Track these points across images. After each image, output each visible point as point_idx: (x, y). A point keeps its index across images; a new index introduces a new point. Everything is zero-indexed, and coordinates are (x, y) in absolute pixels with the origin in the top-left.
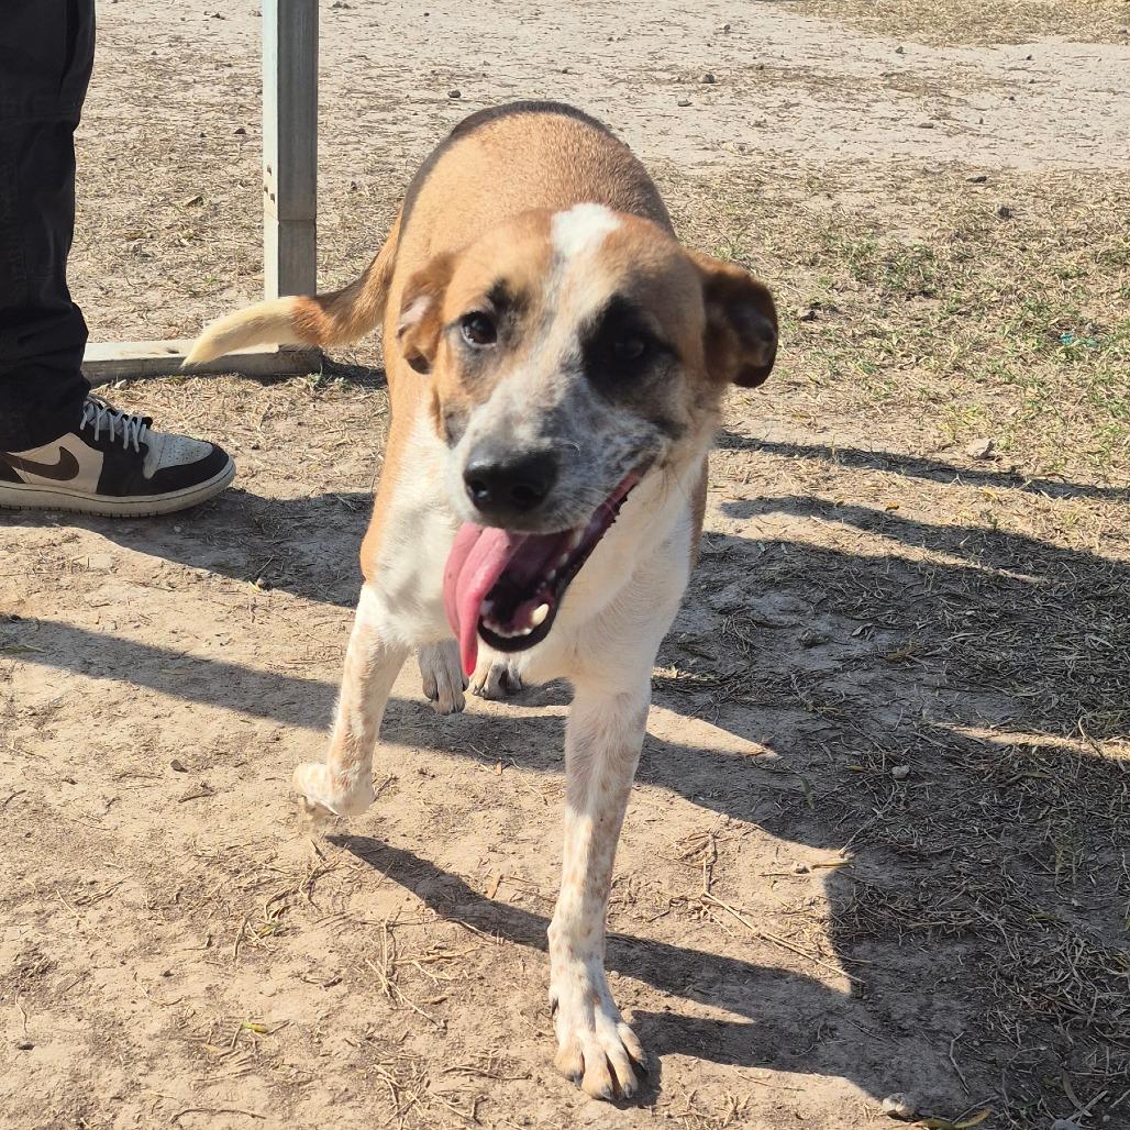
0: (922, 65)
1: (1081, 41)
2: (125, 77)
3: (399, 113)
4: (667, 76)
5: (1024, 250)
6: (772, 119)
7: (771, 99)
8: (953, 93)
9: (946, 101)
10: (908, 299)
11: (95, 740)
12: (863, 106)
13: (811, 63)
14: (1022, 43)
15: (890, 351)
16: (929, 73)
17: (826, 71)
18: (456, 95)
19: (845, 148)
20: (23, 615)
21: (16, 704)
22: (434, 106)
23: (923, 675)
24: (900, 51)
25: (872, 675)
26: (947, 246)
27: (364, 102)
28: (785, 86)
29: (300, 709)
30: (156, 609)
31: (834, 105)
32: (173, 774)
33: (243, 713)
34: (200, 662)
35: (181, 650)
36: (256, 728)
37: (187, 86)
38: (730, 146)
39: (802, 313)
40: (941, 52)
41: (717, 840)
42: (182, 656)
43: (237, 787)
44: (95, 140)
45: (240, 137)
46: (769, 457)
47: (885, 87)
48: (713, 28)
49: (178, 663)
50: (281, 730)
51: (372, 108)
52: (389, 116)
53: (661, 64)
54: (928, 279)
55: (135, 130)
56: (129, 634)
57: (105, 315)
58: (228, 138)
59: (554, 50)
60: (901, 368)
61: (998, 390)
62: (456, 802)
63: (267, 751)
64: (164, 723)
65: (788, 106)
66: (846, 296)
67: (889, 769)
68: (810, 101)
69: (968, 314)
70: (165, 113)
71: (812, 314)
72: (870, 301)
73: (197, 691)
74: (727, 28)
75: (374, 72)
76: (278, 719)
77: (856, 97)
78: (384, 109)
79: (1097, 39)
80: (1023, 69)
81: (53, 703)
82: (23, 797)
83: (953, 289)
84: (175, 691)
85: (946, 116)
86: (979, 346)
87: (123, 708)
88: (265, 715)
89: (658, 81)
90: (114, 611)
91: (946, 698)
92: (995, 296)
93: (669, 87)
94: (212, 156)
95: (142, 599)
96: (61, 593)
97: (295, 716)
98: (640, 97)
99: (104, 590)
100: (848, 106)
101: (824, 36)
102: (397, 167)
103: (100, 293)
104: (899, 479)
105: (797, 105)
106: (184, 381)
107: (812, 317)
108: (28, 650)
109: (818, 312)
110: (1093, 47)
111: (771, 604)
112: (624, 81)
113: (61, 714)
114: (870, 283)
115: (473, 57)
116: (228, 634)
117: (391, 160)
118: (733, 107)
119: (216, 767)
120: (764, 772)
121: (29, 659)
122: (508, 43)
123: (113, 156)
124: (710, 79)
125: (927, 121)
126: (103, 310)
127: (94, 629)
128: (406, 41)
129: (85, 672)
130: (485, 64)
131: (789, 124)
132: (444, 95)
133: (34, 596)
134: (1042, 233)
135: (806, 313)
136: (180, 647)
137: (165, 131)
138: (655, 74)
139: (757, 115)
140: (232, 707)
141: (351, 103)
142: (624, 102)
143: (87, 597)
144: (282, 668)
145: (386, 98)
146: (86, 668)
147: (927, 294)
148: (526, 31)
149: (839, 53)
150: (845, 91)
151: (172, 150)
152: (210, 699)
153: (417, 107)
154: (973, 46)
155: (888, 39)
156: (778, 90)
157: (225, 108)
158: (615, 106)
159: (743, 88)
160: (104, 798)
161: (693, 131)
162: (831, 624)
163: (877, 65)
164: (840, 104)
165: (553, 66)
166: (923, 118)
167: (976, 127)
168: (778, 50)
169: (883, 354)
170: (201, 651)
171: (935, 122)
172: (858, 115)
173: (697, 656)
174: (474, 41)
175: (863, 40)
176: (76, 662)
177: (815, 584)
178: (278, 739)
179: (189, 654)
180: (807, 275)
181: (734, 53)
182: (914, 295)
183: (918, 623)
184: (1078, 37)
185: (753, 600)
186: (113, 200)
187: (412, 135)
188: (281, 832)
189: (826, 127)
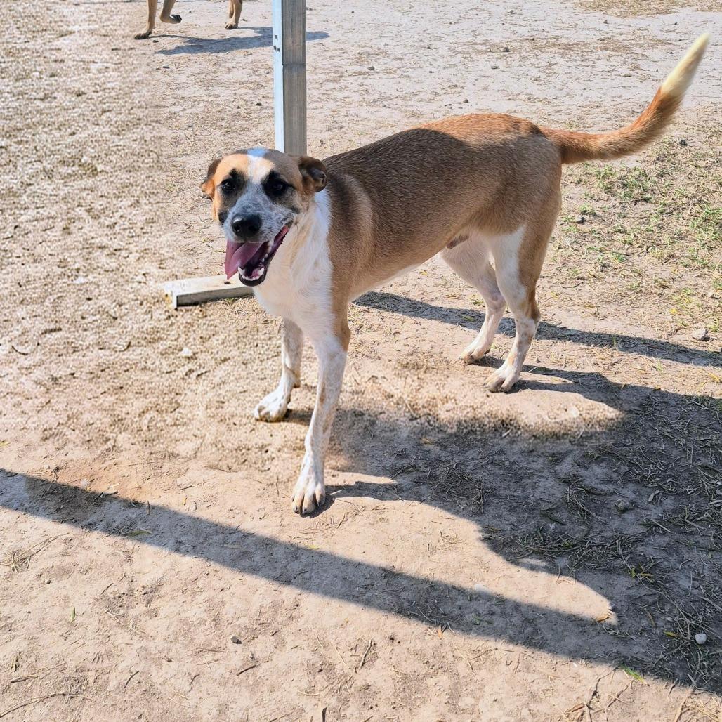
0: (618, 31)
1: (702, 10)
2: (196, 65)
3: (343, 83)
4: (483, 48)
5: (696, 166)
6: (543, 76)
7: (541, 61)
8: (639, 51)
9: (636, 57)
10: (636, 204)
11: (183, 615)
12: (591, 63)
13: (559, 33)
14: (670, 13)
15: (630, 244)
16: (623, 37)
17: (567, 38)
18: (372, 69)
19: (586, 94)
20: (141, 499)
21: (134, 583)
22: (361, 77)
23: (699, 538)
24: (606, 22)
25: (667, 539)
26: (653, 167)
27: (324, 77)
28: (548, 52)
29: (311, 577)
30: (220, 489)
31: (575, 64)
32: (232, 646)
33: (274, 582)
34: (248, 535)
35: (235, 525)
36: (283, 596)
37: (229, 70)
38: (523, 97)
39: (578, 219)
40: (628, 21)
41: (592, 712)
42: (236, 531)
43: (274, 657)
44: (181, 114)
45: (259, 107)
46: (576, 346)
47: (601, 49)
48: (504, 11)
49: (235, 537)
50: (299, 597)
51: (328, 81)
52: (337, 86)
53: (480, 39)
54: (645, 190)
55: (202, 104)
56: (205, 514)
57: (188, 244)
58: (252, 108)
59: (421, 32)
60: (639, 256)
61: (698, 273)
62: (415, 669)
63: (291, 618)
64: (226, 596)
65: (550, 65)
66: (600, 204)
67: (693, 634)
68: (562, 61)
69: (671, 213)
70: (218, 91)
71: (583, 219)
72: (614, 207)
73: (246, 563)
74: (512, 12)
75: (328, 54)
76: (298, 586)
77: (587, 57)
78: (335, 81)
79: (710, 9)
80: (674, 31)
81: (157, 582)
82: (137, 678)
83: (660, 196)
84: (232, 564)
85: (637, 68)
86: (681, 236)
87: (200, 583)
88: (289, 583)
89: (479, 52)
90: (195, 493)
91: (717, 559)
92: (685, 200)
93: (485, 56)
94: (244, 122)
95: (211, 481)
96: (164, 479)
97: (307, 584)
98: (470, 63)
99: (189, 474)
100: (583, 63)
101: (563, 13)
102: (344, 124)
103: (185, 227)
104: (656, 361)
105: (555, 64)
106: (233, 302)
107: (583, 222)
108: (142, 533)
109: (586, 217)
110: (709, 14)
111: (594, 475)
112: (460, 53)
113: (162, 591)
114: (613, 194)
115: (379, 40)
116: (264, 509)
117: (340, 119)
118: (521, 68)
119: (259, 637)
120: (612, 637)
121: (142, 541)
122: (396, 29)
123: (190, 124)
124: (507, 50)
125: (628, 72)
126: (187, 241)
127: (183, 510)
128: (343, 31)
129: (177, 550)
130: (386, 45)
131: (552, 78)
132: (365, 69)
133: (147, 482)
134: (706, 155)
135: (580, 219)
136: (234, 522)
137: (218, 104)
138: (476, 46)
139: (534, 72)
140: (268, 577)
141: (317, 77)
142: (462, 67)
143: (179, 481)
144: (298, 538)
145: (335, 72)
146: (178, 547)
147: (646, 200)
148: (405, 20)
149: (573, 24)
150: (580, 53)
151: (223, 119)
152: (254, 570)
153: (352, 78)
154: (644, 16)
155: (598, 14)
156: (545, 55)
157: (250, 85)
158: (458, 71)
159: (526, 55)
160: (189, 674)
161: (501, 86)
162: (635, 492)
163: (594, 32)
164: (579, 63)
165: (422, 44)
166: (625, 70)
167: (654, 74)
168: (540, 25)
169: (627, 246)
170: (248, 525)
171: (632, 72)
172: (589, 69)
173: (554, 521)
174: (379, 28)
175: (585, 15)
176: (172, 542)
177: (620, 459)
178: (298, 605)
179: (241, 528)
180: (576, 190)
181: (517, 29)
182: (638, 201)
183: (688, 490)
184: (699, 8)
185: (583, 472)
186: (191, 157)
187: (351, 100)
188: (303, 701)
189: (574, 79)
